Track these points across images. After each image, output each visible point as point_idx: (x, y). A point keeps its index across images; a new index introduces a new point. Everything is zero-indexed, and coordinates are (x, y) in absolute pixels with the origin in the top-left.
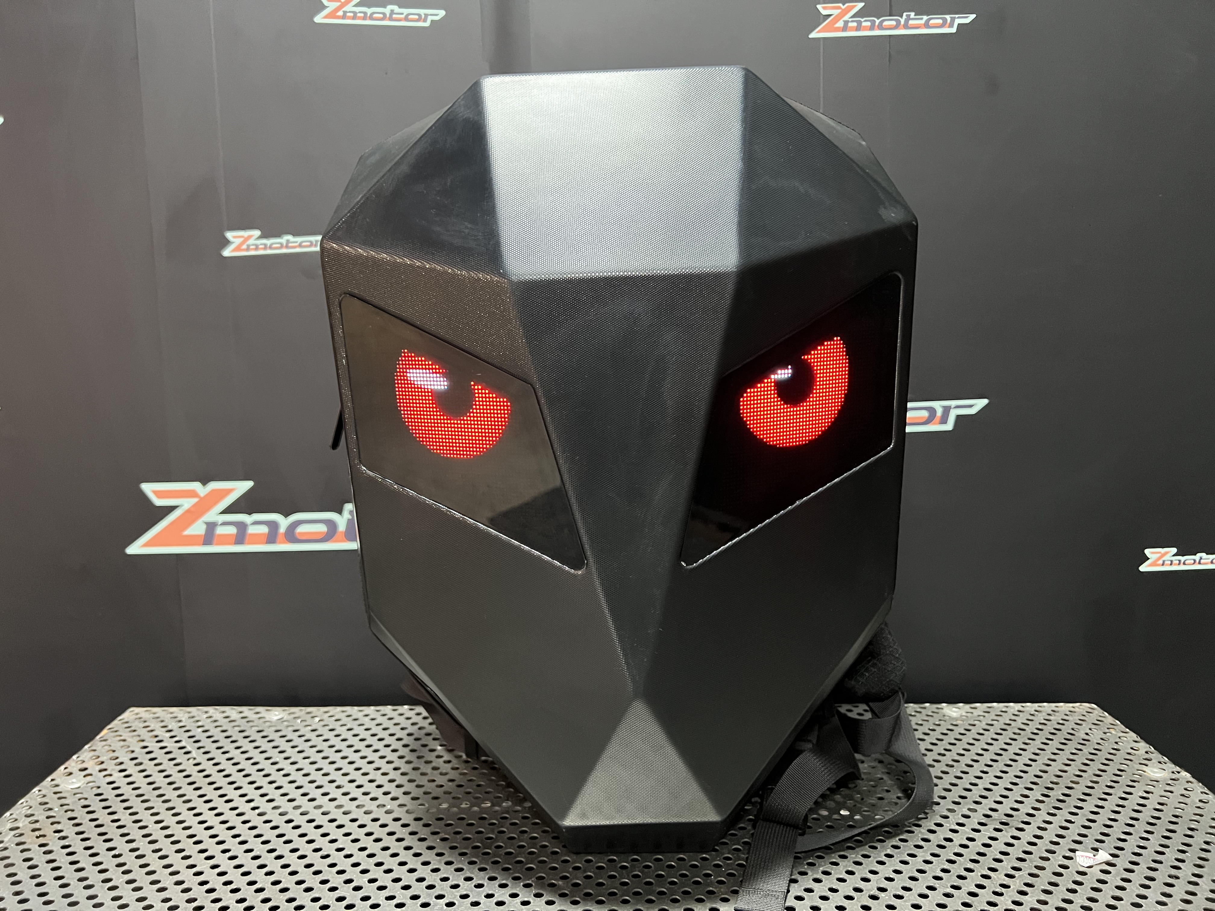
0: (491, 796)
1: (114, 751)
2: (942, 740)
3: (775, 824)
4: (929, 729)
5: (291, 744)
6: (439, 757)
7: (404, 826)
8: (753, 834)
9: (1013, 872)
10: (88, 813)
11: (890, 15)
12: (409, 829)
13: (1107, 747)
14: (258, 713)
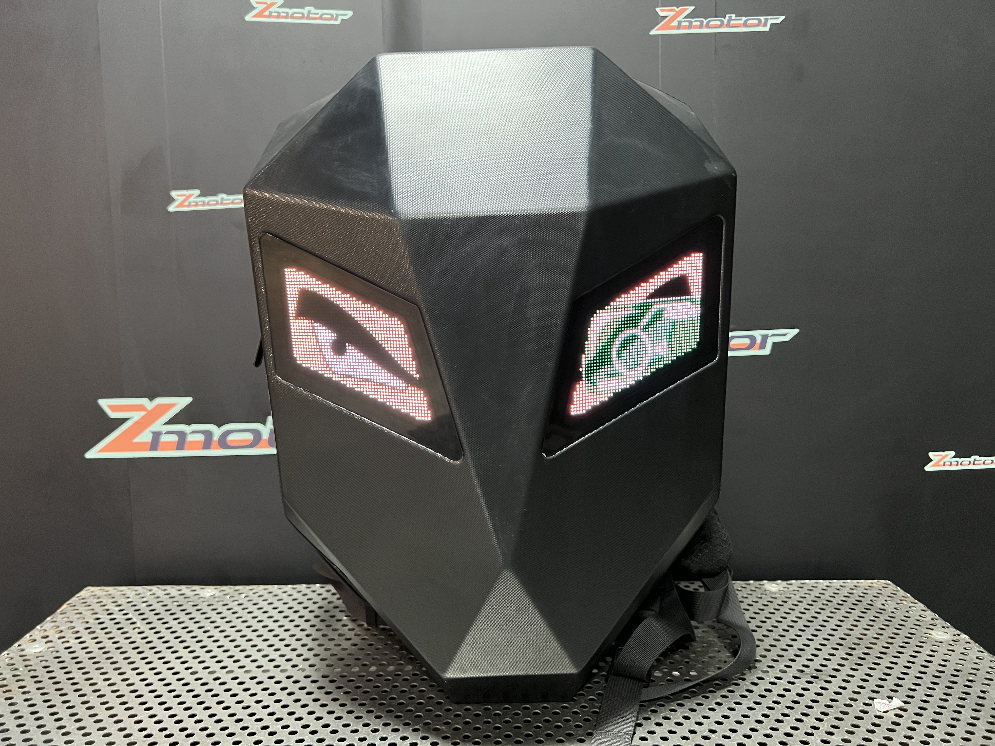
0: (388, 657)
1: (71, 622)
2: (763, 610)
3: (624, 679)
4: (753, 601)
5: (221, 615)
6: (344, 625)
7: (314, 682)
8: (605, 687)
9: (822, 717)
10: (48, 672)
11: (716, 17)
12: (318, 685)
13: (900, 615)
14: (194, 591)
